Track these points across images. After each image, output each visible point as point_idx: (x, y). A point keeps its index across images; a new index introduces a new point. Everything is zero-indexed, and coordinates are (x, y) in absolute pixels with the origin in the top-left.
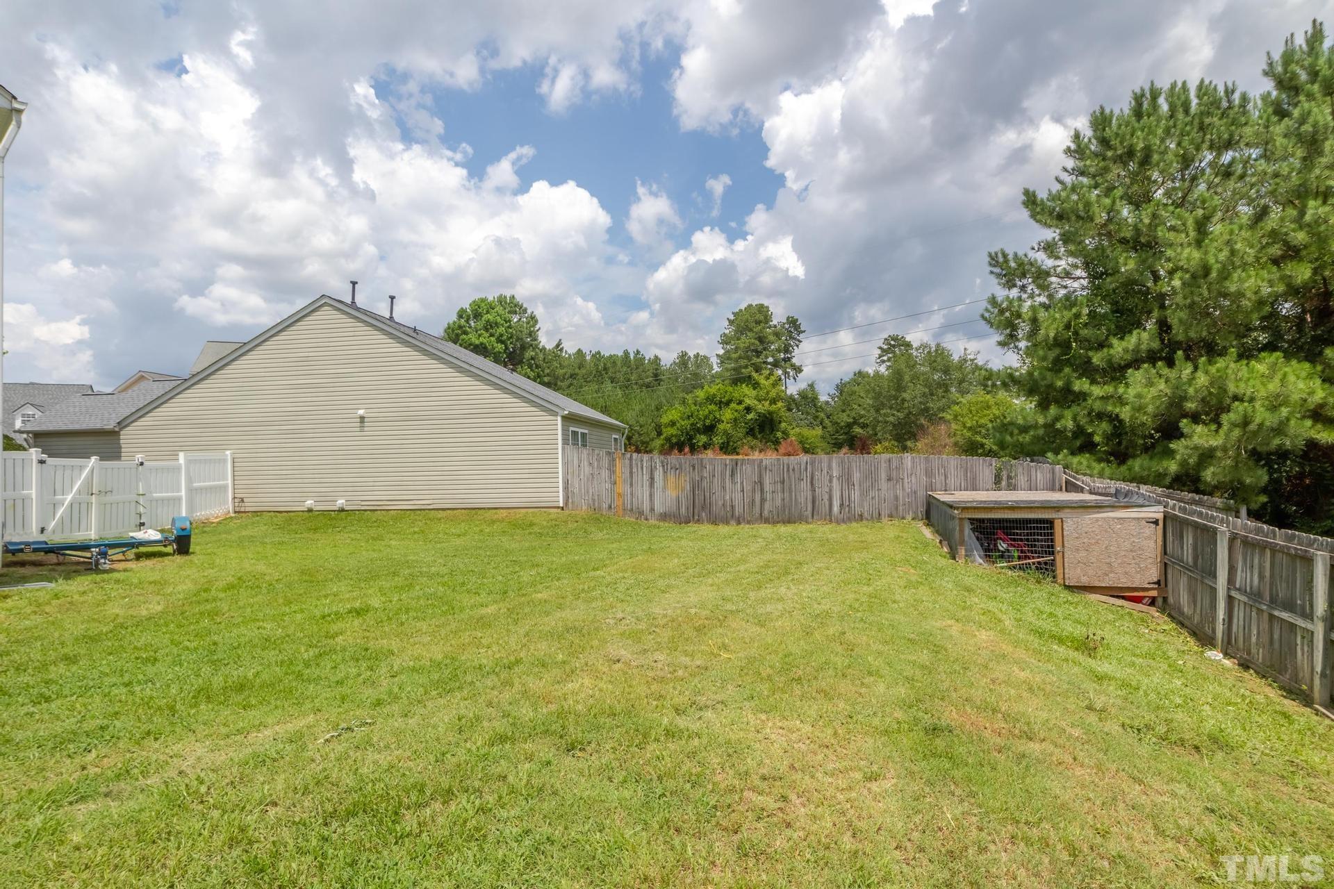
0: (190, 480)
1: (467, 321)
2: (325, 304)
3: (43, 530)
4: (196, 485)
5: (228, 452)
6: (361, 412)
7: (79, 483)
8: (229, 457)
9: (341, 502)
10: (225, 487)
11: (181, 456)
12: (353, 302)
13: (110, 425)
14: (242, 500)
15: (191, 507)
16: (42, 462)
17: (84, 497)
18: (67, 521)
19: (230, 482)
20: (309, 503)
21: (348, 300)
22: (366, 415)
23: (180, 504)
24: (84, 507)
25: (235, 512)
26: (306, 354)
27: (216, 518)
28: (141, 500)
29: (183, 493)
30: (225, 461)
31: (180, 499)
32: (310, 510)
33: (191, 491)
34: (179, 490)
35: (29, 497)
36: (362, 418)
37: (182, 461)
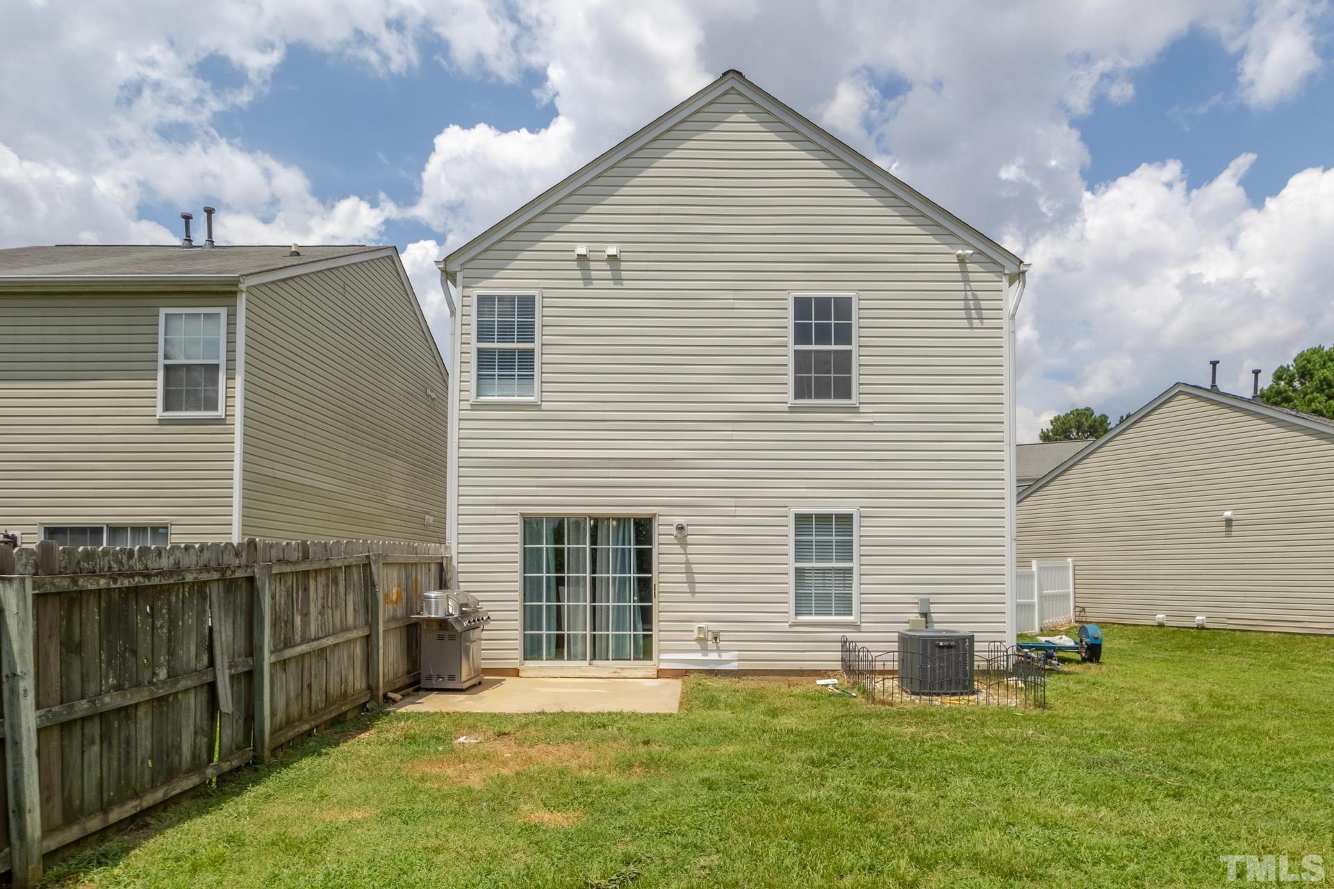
0: (1041, 588)
1: (1290, 383)
2: (1180, 393)
4: (1045, 592)
5: (1069, 560)
6: (1228, 514)
8: (1071, 565)
9: (1200, 618)
10: (1066, 596)
11: (1034, 563)
12: (1214, 385)
14: (1083, 609)
15: (1041, 615)
19: (1071, 590)
20: (1160, 617)
21: (1208, 385)
22: (1233, 518)
23: (1033, 610)
25: (1076, 622)
26: (1156, 452)
27: (1063, 626)
29: (1036, 600)
30: (1067, 568)
31: (1033, 605)
32: (1161, 625)
33: (1042, 598)
34: (1032, 598)
36: (1229, 522)
37: (1034, 568)
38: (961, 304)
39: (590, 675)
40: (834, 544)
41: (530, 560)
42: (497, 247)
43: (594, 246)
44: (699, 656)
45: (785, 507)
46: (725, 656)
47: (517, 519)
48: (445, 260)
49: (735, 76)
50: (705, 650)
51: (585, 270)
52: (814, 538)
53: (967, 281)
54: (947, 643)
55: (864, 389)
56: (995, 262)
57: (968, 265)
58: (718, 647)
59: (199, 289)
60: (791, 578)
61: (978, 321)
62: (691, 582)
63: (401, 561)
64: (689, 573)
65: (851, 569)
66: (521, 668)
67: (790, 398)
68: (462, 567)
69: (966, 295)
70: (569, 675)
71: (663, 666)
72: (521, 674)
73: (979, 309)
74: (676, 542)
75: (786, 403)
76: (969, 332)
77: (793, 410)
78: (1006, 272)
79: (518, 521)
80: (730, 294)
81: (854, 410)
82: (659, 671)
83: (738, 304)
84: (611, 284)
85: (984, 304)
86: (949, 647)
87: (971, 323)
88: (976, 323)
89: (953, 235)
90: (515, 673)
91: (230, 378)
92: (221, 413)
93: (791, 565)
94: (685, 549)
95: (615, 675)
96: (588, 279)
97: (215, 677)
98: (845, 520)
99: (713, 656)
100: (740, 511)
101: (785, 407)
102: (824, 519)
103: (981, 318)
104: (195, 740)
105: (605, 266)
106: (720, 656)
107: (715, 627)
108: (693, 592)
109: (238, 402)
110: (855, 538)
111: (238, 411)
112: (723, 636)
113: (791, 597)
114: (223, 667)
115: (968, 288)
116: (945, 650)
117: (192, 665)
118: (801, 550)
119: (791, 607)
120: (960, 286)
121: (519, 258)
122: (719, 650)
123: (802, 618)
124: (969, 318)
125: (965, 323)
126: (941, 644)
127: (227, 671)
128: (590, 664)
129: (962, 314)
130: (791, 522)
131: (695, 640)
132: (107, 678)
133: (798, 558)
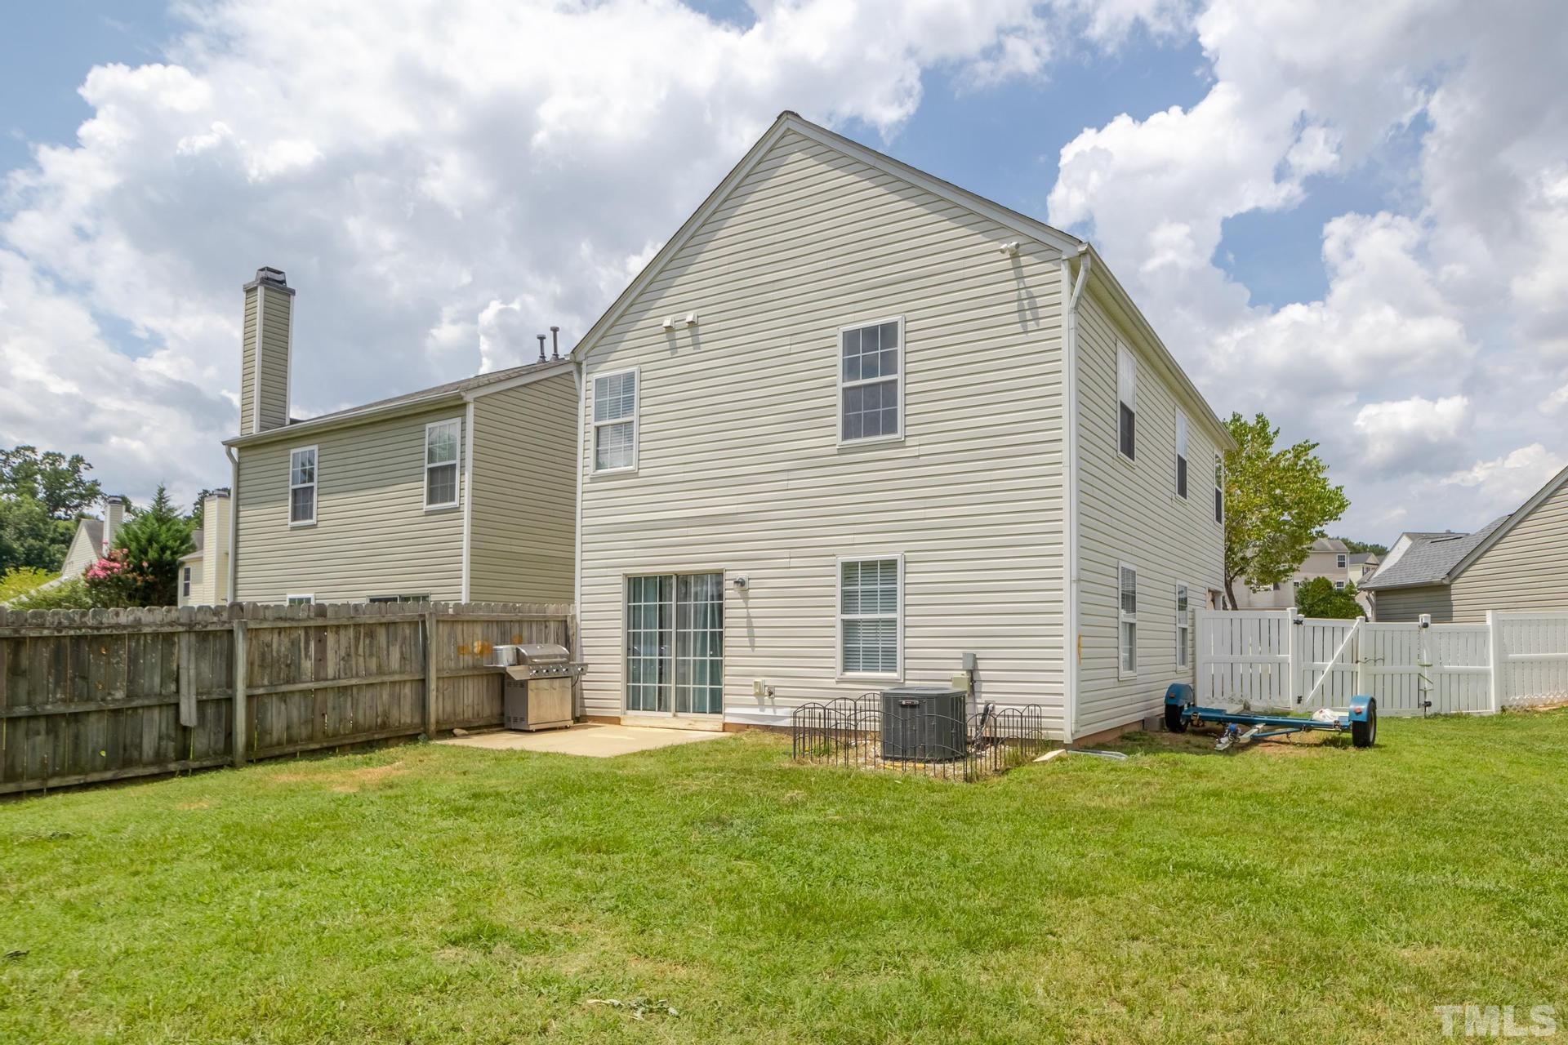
3: (1299, 700)
4: (1511, 655)
7: (1341, 647)
11: (1489, 614)
13: (1438, 576)
15: (1504, 688)
16: (1298, 623)
17: (1348, 663)
18: (1328, 691)
23: (1487, 681)
24: (1348, 677)
27: (1546, 706)
28: (1426, 672)
29: (1491, 667)
31: (1486, 674)
33: (1504, 664)
34: (1485, 662)
35: (1285, 661)
37: (1489, 622)
38: (1014, 306)
39: (671, 726)
40: (879, 593)
41: (633, 617)
42: (610, 333)
43: (678, 316)
44: (756, 711)
45: (834, 555)
46: (780, 712)
47: (620, 580)
48: (572, 352)
49: (790, 116)
50: (761, 705)
51: (672, 340)
52: (859, 588)
53: (1020, 278)
54: (910, 702)
55: (910, 420)
56: (1052, 248)
57: (1022, 258)
58: (773, 702)
59: (444, 405)
60: (838, 631)
61: (1033, 322)
62: (751, 637)
63: (486, 619)
64: (750, 627)
65: (894, 621)
66: (622, 717)
67: (838, 439)
68: (584, 624)
69: (1020, 294)
70: (656, 725)
71: (728, 720)
72: (622, 722)
73: (1034, 308)
74: (739, 596)
75: (834, 445)
76: (1022, 338)
77: (842, 452)
78: (1064, 257)
79: (621, 581)
80: (787, 340)
81: (900, 444)
82: (724, 725)
83: (795, 348)
84: (690, 350)
85: (1039, 301)
86: (913, 706)
87: (1025, 327)
88: (1031, 325)
89: (1004, 227)
90: (616, 721)
91: (462, 474)
92: (456, 503)
93: (838, 617)
94: (747, 604)
95: (690, 727)
96: (674, 349)
97: (179, 699)
98: (890, 565)
99: (769, 712)
100: (794, 562)
101: (834, 450)
102: (869, 566)
103: (1036, 319)
104: (159, 743)
105: (687, 333)
106: (775, 712)
107: (770, 681)
108: (753, 647)
109: (467, 493)
110: (899, 587)
111: (467, 500)
112: (777, 692)
113: (838, 652)
114: (189, 693)
115: (1022, 286)
116: (909, 709)
117: (157, 689)
118: (848, 601)
119: (838, 662)
120: (1013, 285)
121: (625, 339)
122: (773, 706)
123: (849, 674)
124: (1024, 321)
125: (1018, 328)
126: (904, 703)
127: (194, 697)
128: (675, 716)
129: (1015, 317)
130: (838, 571)
131: (754, 695)
132: (55, 693)
133: (845, 609)
